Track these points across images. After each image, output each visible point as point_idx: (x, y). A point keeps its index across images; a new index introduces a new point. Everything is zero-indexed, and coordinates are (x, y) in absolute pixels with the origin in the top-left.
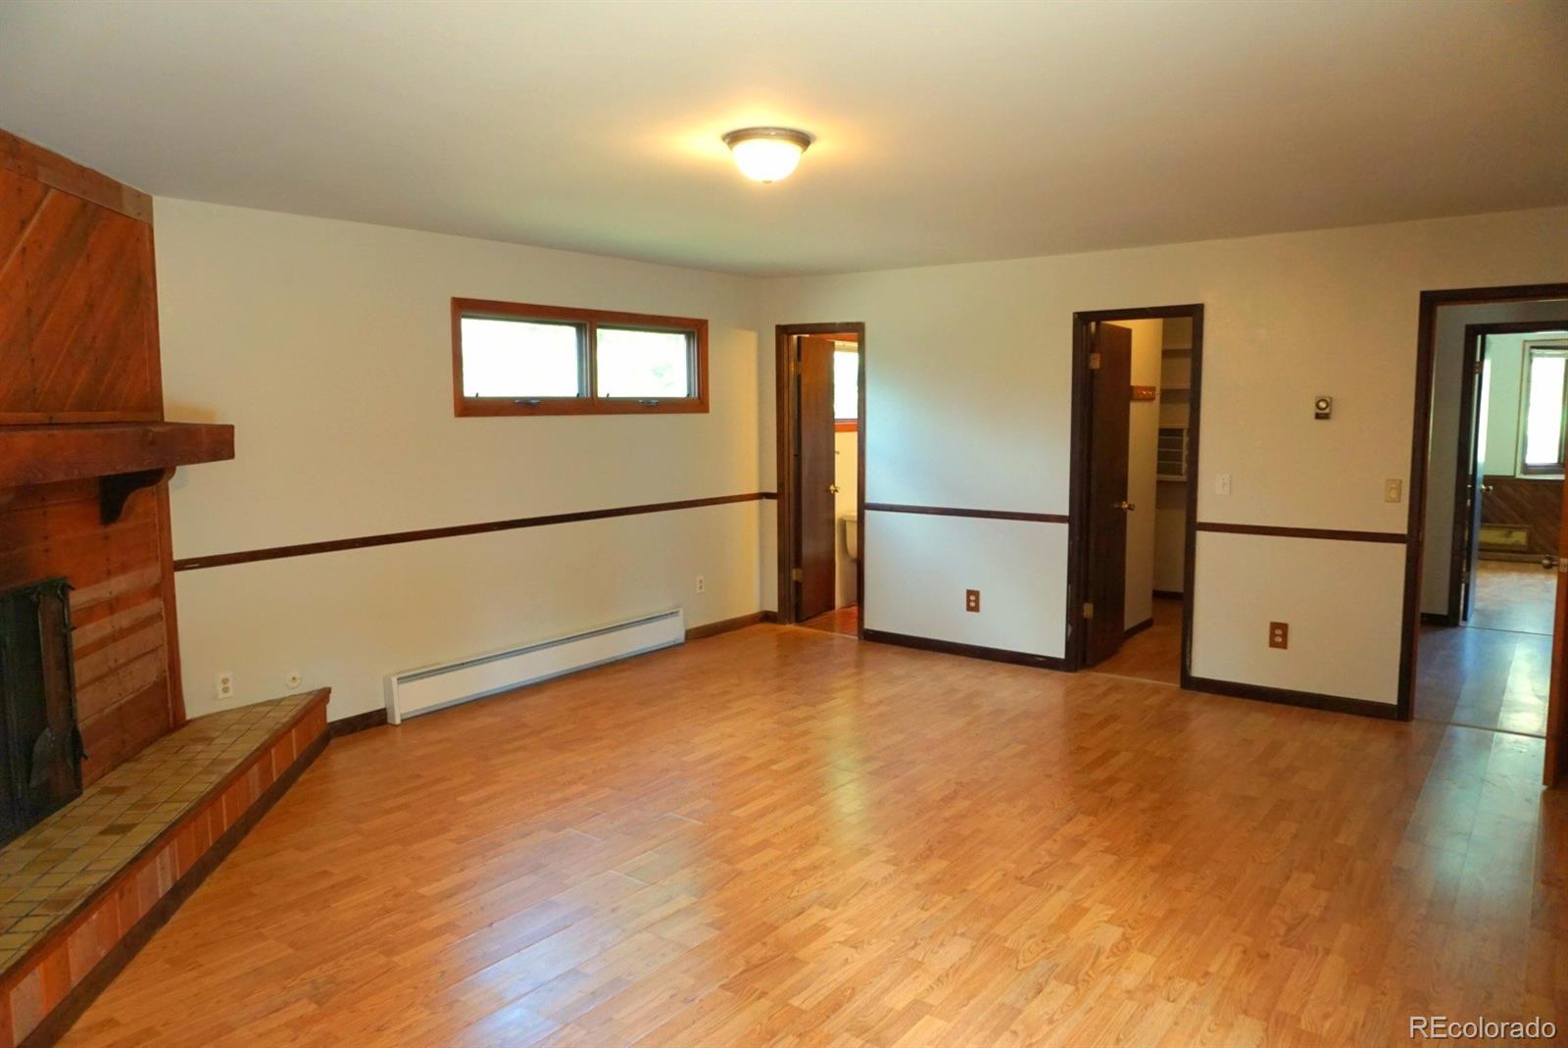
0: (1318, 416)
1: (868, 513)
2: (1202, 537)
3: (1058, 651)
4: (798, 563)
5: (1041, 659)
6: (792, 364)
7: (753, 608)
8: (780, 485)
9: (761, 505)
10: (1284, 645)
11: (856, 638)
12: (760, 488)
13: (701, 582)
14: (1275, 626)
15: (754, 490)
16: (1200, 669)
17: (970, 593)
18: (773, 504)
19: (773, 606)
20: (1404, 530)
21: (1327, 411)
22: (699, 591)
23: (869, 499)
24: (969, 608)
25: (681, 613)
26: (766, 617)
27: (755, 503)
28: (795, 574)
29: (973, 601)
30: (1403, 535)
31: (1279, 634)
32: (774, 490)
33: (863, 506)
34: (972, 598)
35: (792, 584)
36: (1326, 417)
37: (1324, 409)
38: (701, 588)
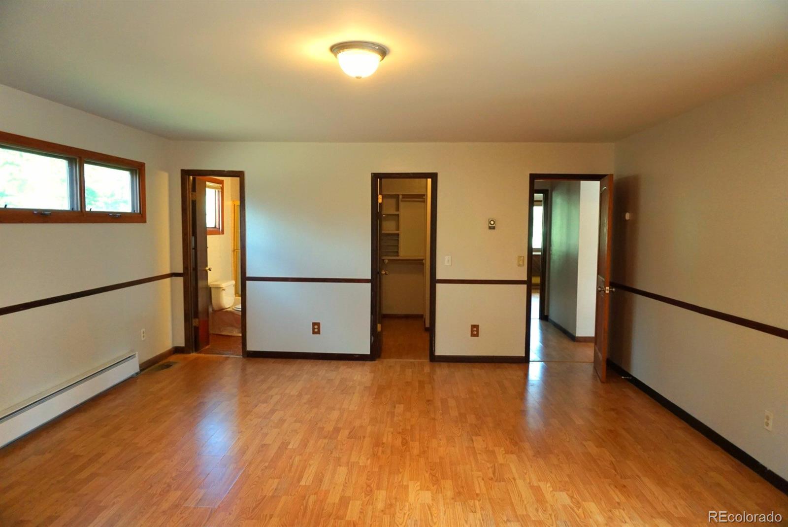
0: (490, 228)
1: (248, 283)
2: (439, 286)
3: (367, 351)
4: (196, 315)
5: (357, 356)
6: (190, 194)
7: (168, 345)
8: (185, 268)
9: (171, 279)
10: (477, 335)
11: (241, 357)
12: (171, 270)
13: (144, 332)
14: (473, 326)
15: (168, 272)
16: (440, 351)
17: (314, 324)
18: (180, 280)
19: (181, 343)
20: (526, 279)
21: (494, 225)
22: (143, 339)
23: (248, 275)
24: (314, 333)
25: (137, 355)
26: (177, 350)
27: (168, 280)
28: (195, 322)
29: (316, 328)
30: (525, 281)
31: (475, 330)
32: (181, 271)
33: (244, 279)
34: (316, 327)
35: (193, 329)
36: (494, 228)
37: (493, 224)
38: (144, 337)
